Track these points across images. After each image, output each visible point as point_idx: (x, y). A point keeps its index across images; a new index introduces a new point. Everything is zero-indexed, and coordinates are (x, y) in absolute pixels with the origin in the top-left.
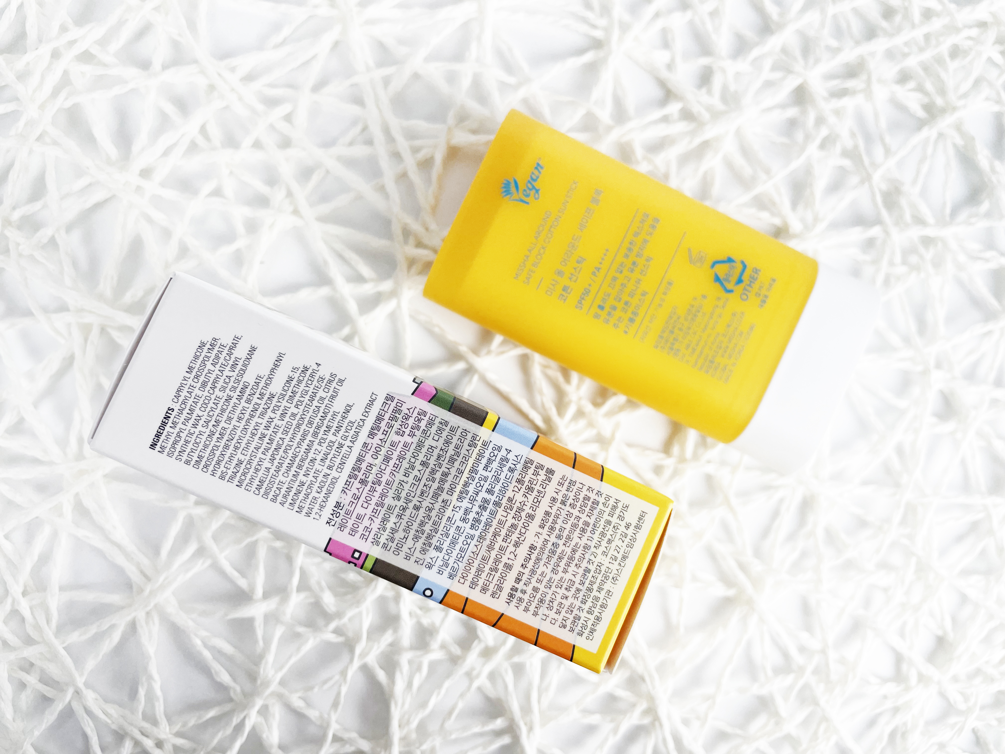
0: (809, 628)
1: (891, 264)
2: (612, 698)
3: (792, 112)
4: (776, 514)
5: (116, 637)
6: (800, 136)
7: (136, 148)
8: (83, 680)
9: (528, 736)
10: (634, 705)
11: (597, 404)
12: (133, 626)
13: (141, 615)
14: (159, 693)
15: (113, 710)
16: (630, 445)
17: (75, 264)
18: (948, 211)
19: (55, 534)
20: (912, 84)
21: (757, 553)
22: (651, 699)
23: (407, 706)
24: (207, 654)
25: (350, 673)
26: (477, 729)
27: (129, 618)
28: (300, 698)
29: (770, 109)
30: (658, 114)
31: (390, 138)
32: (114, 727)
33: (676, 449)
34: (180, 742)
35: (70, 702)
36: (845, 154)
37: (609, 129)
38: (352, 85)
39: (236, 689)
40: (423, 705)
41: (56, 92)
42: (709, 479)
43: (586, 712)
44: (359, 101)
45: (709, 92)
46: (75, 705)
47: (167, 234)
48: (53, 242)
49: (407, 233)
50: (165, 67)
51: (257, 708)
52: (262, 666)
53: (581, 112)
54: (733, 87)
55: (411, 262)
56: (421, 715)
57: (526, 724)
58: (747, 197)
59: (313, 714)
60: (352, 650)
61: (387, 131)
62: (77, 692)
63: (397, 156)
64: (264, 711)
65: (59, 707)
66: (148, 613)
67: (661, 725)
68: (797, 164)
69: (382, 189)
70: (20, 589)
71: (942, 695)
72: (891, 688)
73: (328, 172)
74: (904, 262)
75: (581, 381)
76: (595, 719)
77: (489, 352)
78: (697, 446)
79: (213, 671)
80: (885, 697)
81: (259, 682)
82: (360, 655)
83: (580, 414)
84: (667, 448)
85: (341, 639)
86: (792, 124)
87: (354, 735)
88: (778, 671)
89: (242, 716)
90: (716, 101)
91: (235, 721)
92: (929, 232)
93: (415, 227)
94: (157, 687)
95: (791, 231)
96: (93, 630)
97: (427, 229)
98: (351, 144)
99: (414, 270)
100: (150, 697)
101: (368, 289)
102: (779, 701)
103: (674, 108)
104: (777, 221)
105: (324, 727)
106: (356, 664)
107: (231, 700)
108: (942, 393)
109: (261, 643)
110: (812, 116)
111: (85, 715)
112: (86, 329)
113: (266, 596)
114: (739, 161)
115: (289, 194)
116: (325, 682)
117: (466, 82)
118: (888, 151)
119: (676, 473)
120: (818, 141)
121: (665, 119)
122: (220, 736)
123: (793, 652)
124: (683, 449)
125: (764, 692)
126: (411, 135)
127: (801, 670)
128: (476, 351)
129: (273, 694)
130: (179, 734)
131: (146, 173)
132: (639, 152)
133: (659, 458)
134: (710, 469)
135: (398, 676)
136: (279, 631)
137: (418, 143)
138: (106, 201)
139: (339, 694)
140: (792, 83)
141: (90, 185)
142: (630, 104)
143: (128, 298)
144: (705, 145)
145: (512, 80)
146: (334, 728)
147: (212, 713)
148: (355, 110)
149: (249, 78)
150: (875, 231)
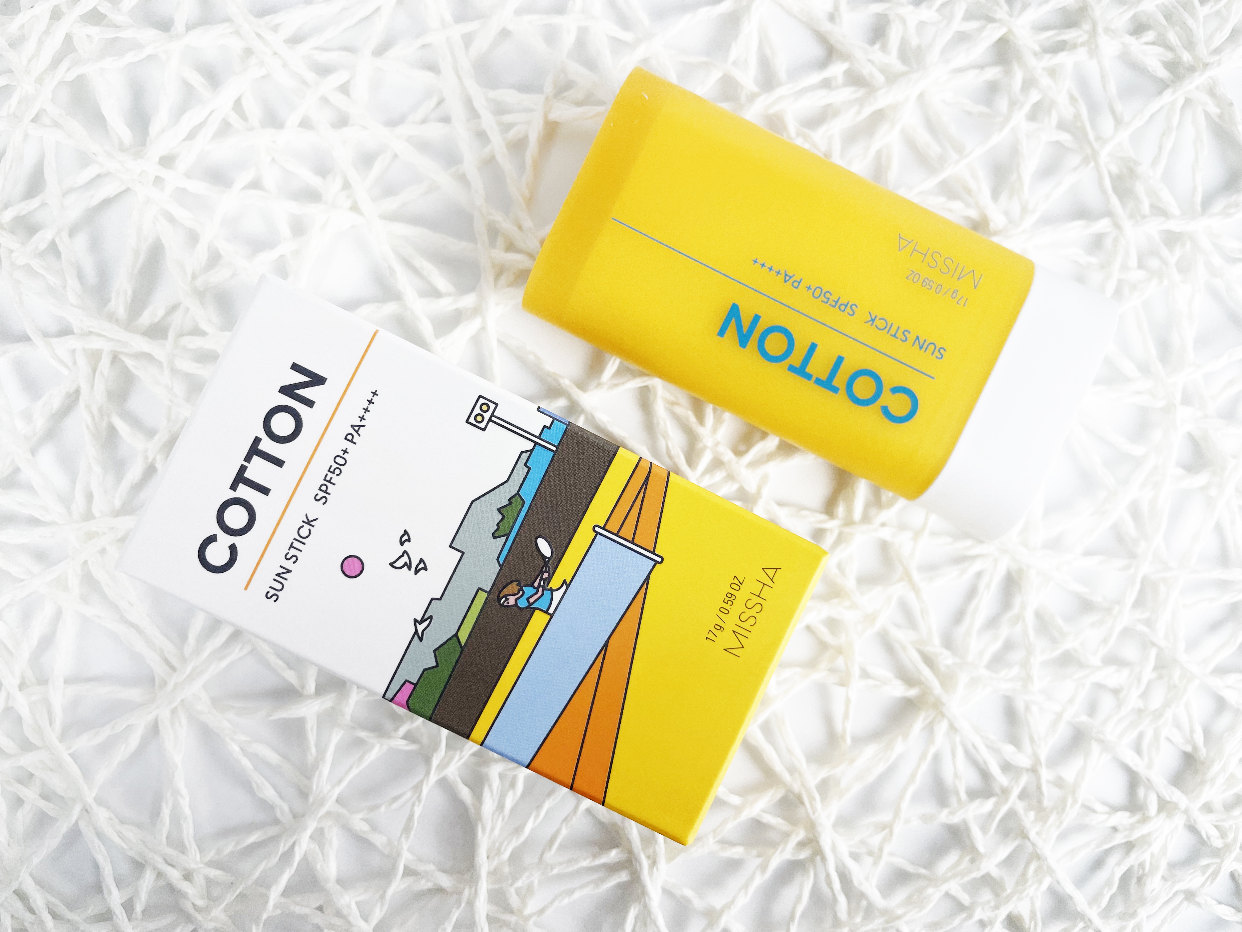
0: (1015, 741)
1: (1124, 267)
2: (757, 825)
3: (993, 73)
4: (972, 593)
5: (134, 741)
6: (1003, 104)
7: (154, 129)
8: (94, 795)
9: (651, 873)
10: (787, 835)
11: (739, 453)
12: (155, 729)
13: (164, 714)
14: (187, 811)
15: (130, 833)
16: (780, 504)
17: (81, 276)
18: (1199, 199)
19: (59, 614)
20: (1150, 36)
21: (948, 643)
22: (811, 826)
23: (497, 832)
24: (246, 762)
25: (425, 790)
26: (586, 863)
27: (150, 718)
28: (362, 819)
29: (961, 70)
30: (816, 78)
31: (473, 113)
32: (131, 853)
33: (841, 510)
34: (213, 873)
35: (76, 824)
36: (1062, 126)
37: (752, 98)
38: (424, 46)
39: (283, 809)
40: (518, 831)
41: (56, 62)
42: (884, 547)
43: (725, 843)
44: (433, 68)
45: (884, 48)
46: (82, 825)
47: (193, 238)
48: (53, 248)
49: (493, 232)
50: (189, 28)
51: (309, 832)
52: (315, 779)
53: (716, 75)
54: (914, 42)
55: (500, 271)
56: (515, 843)
57: (648, 857)
58: (932, 183)
59: (379, 840)
60: (427, 761)
61: (469, 104)
62: (86, 810)
63: (482, 136)
64: (319, 836)
65: (63, 827)
66: (174, 711)
67: (824, 859)
68: (999, 138)
69: (463, 179)
70: (17, 682)
71: (1192, 829)
72: (1123, 818)
73: (396, 156)
74: (1141, 266)
75: (718, 421)
76: (737, 852)
77: (599, 385)
78: (867, 507)
79: (254, 785)
80: (1115, 829)
81: (311, 799)
82: (438, 766)
83: (717, 464)
84: (829, 508)
85: (413, 747)
86: (993, 88)
87: (431, 867)
88: (973, 795)
89: (291, 842)
90: (892, 60)
91: (283, 847)
92: (1173, 225)
93: (506, 225)
94: (185, 804)
95: (992, 226)
96: (106, 733)
97: (520, 228)
98: (424, 121)
99: (503, 280)
100: (176, 819)
101: (446, 305)
102: (976, 832)
103: (837, 70)
104: (973, 214)
105: (394, 858)
106: (434, 777)
107: (276, 822)
108: (1191, 437)
109: (313, 750)
110: (1018, 76)
111: (96, 839)
112: (94, 357)
113: (320, 691)
114: (924, 137)
115: (346, 186)
116: (396, 799)
117: (569, 40)
118: (1118, 121)
119: (840, 539)
120: (1027, 108)
121: (826, 84)
122: (262, 866)
123: (995, 769)
124: (850, 510)
125: (956, 819)
126: (500, 110)
127: (1005, 792)
128: (582, 386)
129: (328, 813)
130: (212, 864)
131: (167, 161)
132: (792, 127)
133: (819, 519)
134: (886, 534)
135: (486, 793)
136: (336, 737)
137: (508, 118)
138: (118, 195)
139: (411, 817)
140: (994, 33)
141: (99, 176)
142: (781, 65)
143: (146, 319)
144: (878, 117)
145: (627, 36)
146: (406, 858)
147: (252, 839)
148: (428, 77)
149: (295, 40)
150: (1103, 225)
